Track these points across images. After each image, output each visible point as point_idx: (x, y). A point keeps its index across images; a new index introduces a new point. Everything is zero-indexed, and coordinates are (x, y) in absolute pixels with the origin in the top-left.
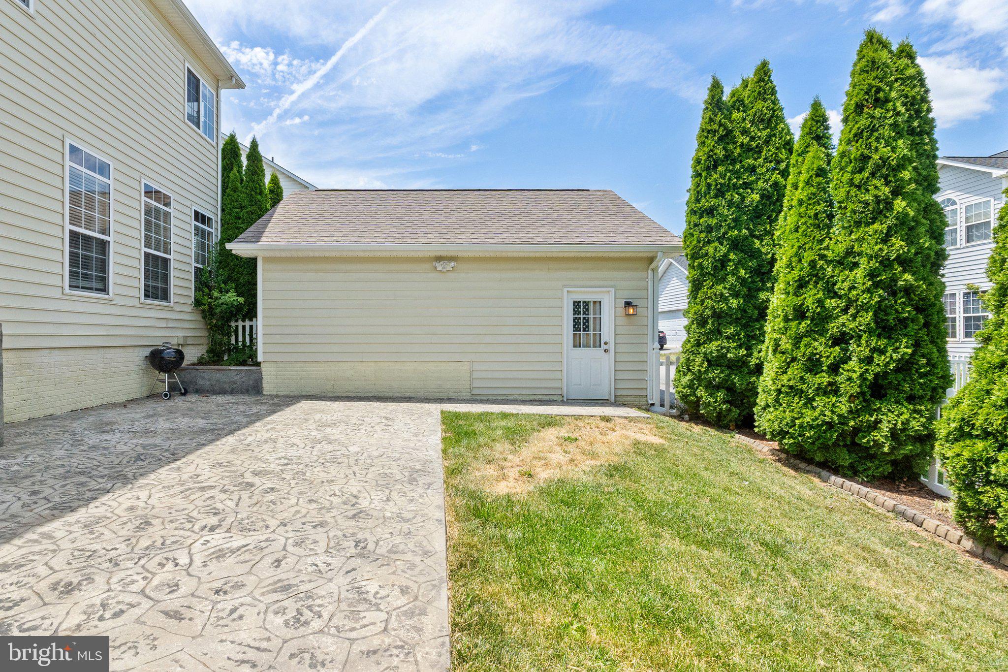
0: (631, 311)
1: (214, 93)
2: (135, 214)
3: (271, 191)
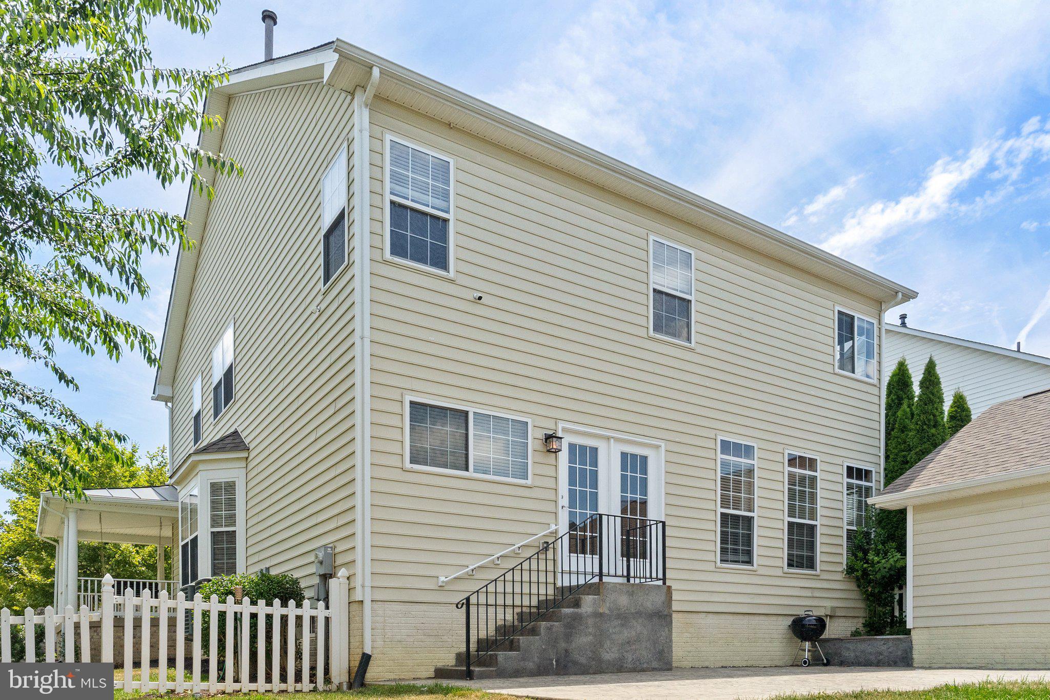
1: (875, 322)
2: (779, 486)
3: (952, 417)
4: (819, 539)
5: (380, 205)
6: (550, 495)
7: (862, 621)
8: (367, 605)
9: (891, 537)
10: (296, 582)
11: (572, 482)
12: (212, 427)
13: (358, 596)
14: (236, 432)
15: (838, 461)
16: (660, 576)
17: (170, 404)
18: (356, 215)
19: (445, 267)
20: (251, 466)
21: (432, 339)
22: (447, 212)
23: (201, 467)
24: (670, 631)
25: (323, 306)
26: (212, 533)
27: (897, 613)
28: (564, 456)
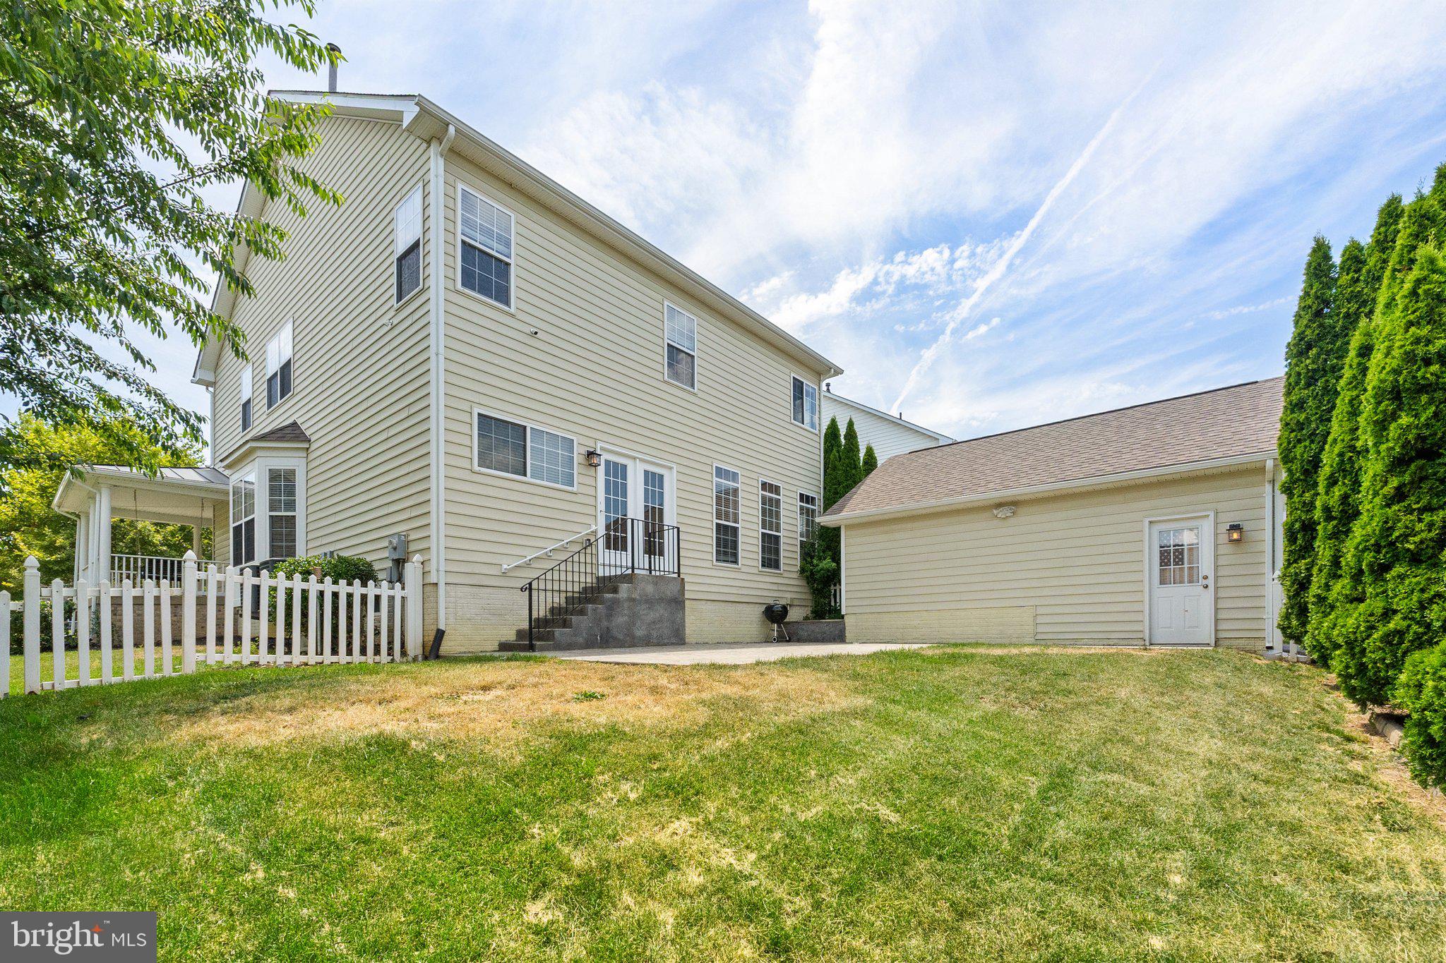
0: (1235, 536)
1: (816, 388)
2: (755, 505)
3: (865, 463)
4: (782, 547)
5: (453, 242)
6: (591, 501)
7: (810, 609)
8: (442, 587)
9: (828, 548)
10: (370, 565)
11: (607, 491)
12: (264, 416)
13: (433, 578)
14: (295, 424)
15: (794, 489)
16: (676, 571)
17: (211, 389)
18: (431, 246)
19: (507, 303)
20: (312, 456)
21: (496, 362)
22: (509, 257)
23: (259, 453)
24: (684, 614)
25: (395, 321)
26: (271, 517)
27: (833, 604)
28: (601, 469)
